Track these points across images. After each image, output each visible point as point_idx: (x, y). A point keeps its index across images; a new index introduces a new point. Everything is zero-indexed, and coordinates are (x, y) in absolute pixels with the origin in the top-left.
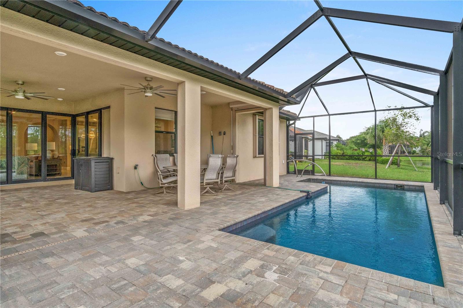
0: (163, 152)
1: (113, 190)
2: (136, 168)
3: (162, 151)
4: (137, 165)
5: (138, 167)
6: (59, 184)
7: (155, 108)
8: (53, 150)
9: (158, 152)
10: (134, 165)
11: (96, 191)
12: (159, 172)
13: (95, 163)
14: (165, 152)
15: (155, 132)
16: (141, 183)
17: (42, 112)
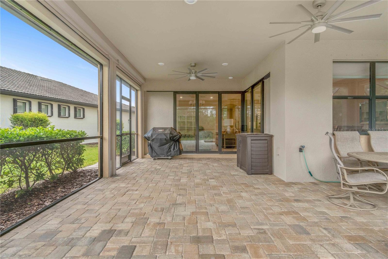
0: (346, 128)
1: (272, 175)
2: (301, 150)
3: (344, 127)
4: (303, 147)
5: (305, 150)
6: (231, 157)
7: (334, 62)
8: (232, 126)
9: (337, 128)
10: (298, 146)
11: (252, 174)
12: (339, 164)
13: (251, 140)
14: (351, 128)
15: (333, 99)
16: (310, 172)
17: (219, 92)
